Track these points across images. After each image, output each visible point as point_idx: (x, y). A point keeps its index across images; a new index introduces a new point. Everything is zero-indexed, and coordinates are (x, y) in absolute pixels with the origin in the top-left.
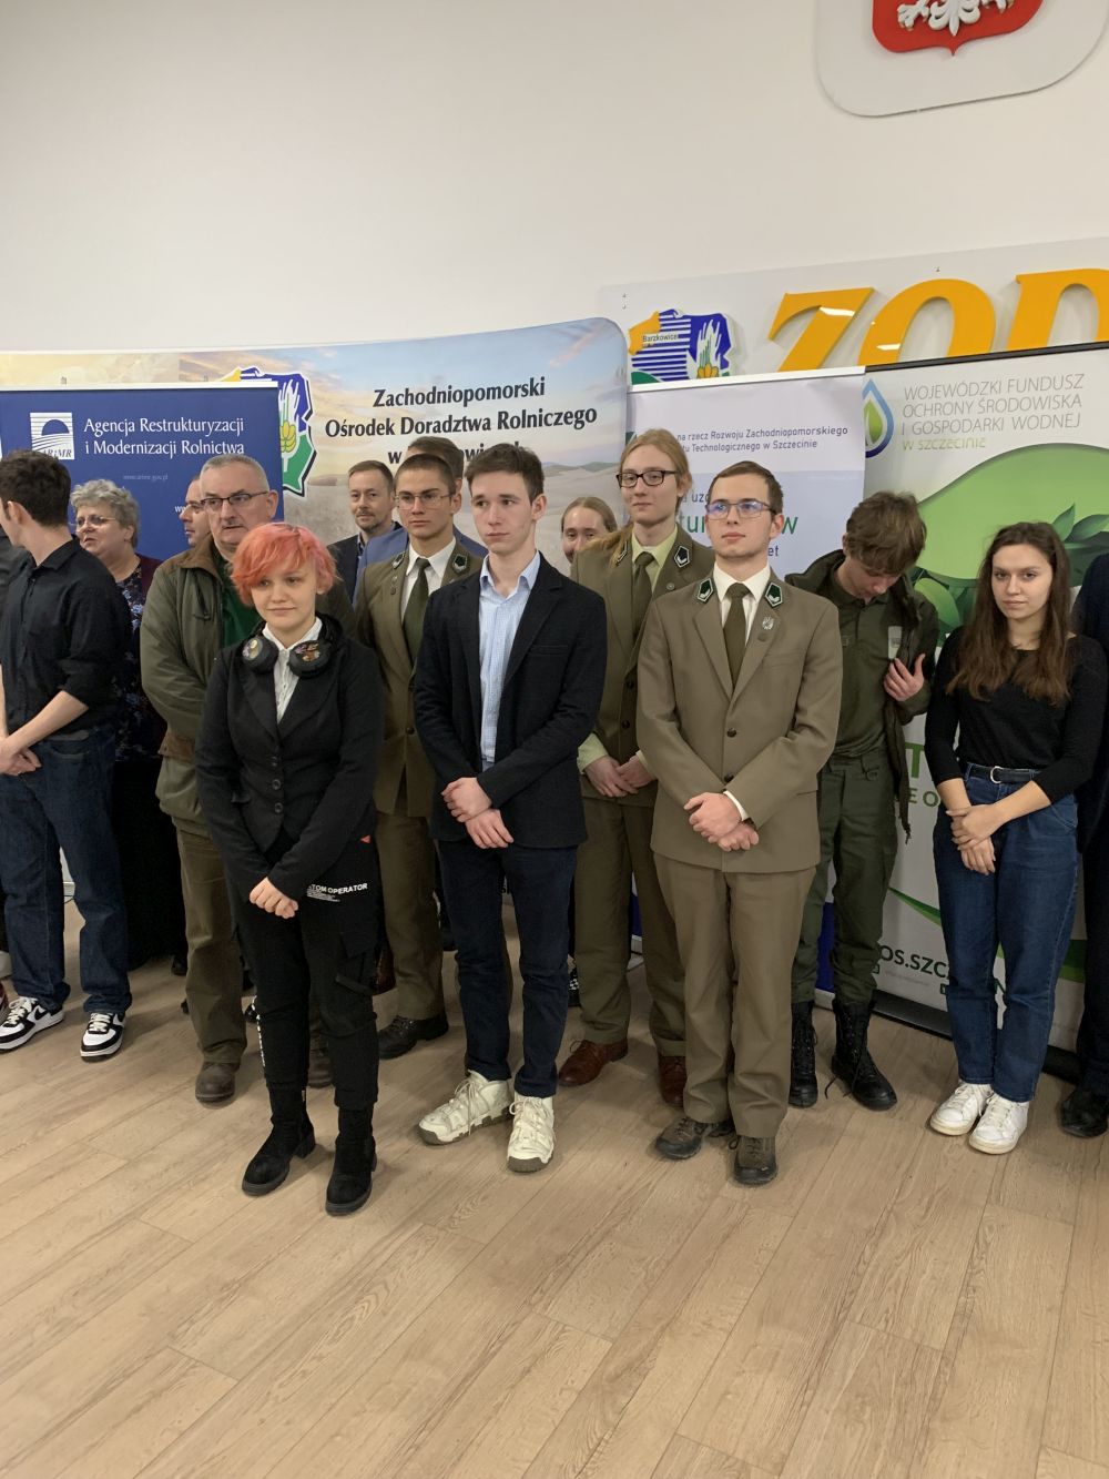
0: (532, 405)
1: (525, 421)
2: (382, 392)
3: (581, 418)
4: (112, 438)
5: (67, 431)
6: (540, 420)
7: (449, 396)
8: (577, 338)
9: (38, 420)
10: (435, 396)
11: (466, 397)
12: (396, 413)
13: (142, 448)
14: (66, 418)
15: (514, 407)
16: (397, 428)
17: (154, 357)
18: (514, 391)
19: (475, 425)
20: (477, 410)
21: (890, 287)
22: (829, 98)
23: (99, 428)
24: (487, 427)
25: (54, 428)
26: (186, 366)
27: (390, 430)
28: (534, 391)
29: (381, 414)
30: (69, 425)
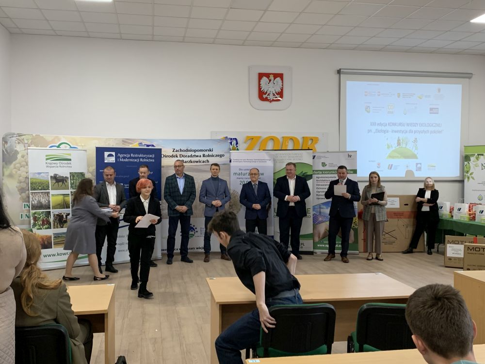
0: (210, 153)
1: (209, 156)
2: (174, 149)
3: (221, 156)
4: (124, 158)
5: (113, 156)
6: (213, 156)
7: (191, 151)
8: (219, 142)
9: (106, 154)
10: (187, 150)
11: (195, 151)
12: (178, 154)
13: (131, 160)
14: (114, 153)
15: (206, 153)
16: (179, 156)
17: (115, 139)
18: (206, 150)
19: (198, 156)
20: (197, 154)
21: (265, 136)
22: (252, 105)
23: (121, 156)
24: (200, 156)
25: (110, 155)
26: (124, 141)
27: (177, 157)
28: (210, 151)
29: (175, 154)
30: (114, 155)
